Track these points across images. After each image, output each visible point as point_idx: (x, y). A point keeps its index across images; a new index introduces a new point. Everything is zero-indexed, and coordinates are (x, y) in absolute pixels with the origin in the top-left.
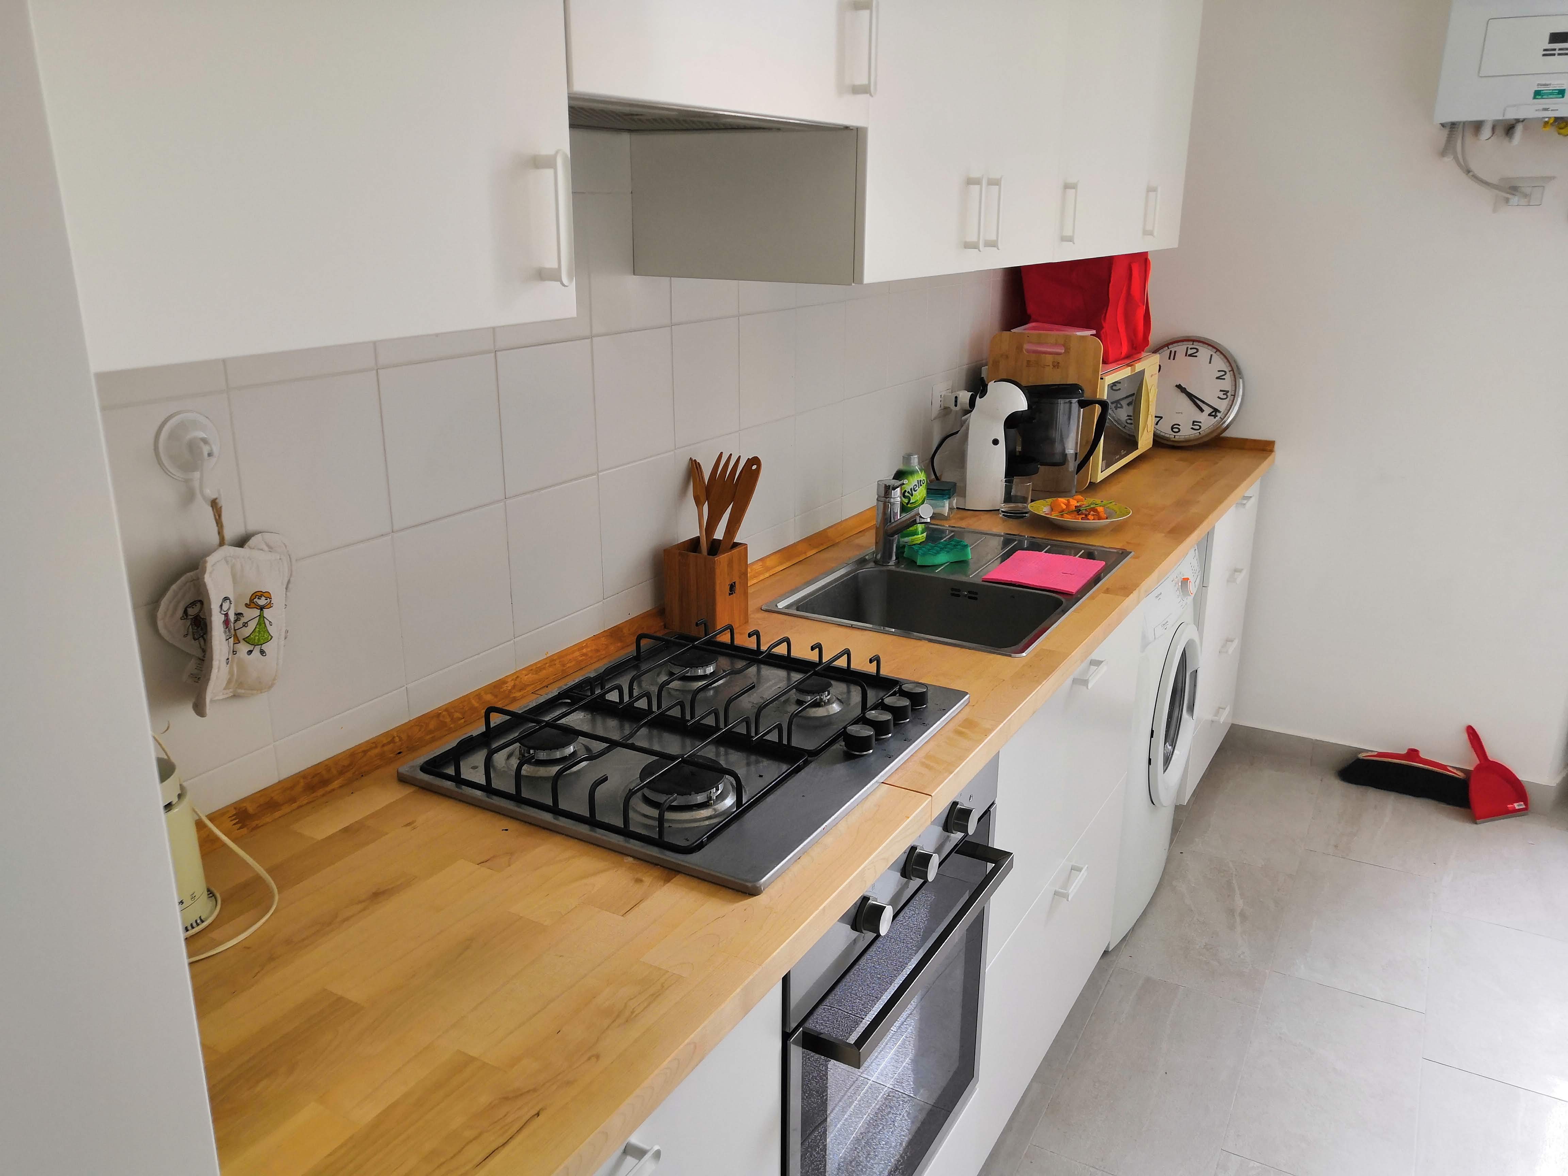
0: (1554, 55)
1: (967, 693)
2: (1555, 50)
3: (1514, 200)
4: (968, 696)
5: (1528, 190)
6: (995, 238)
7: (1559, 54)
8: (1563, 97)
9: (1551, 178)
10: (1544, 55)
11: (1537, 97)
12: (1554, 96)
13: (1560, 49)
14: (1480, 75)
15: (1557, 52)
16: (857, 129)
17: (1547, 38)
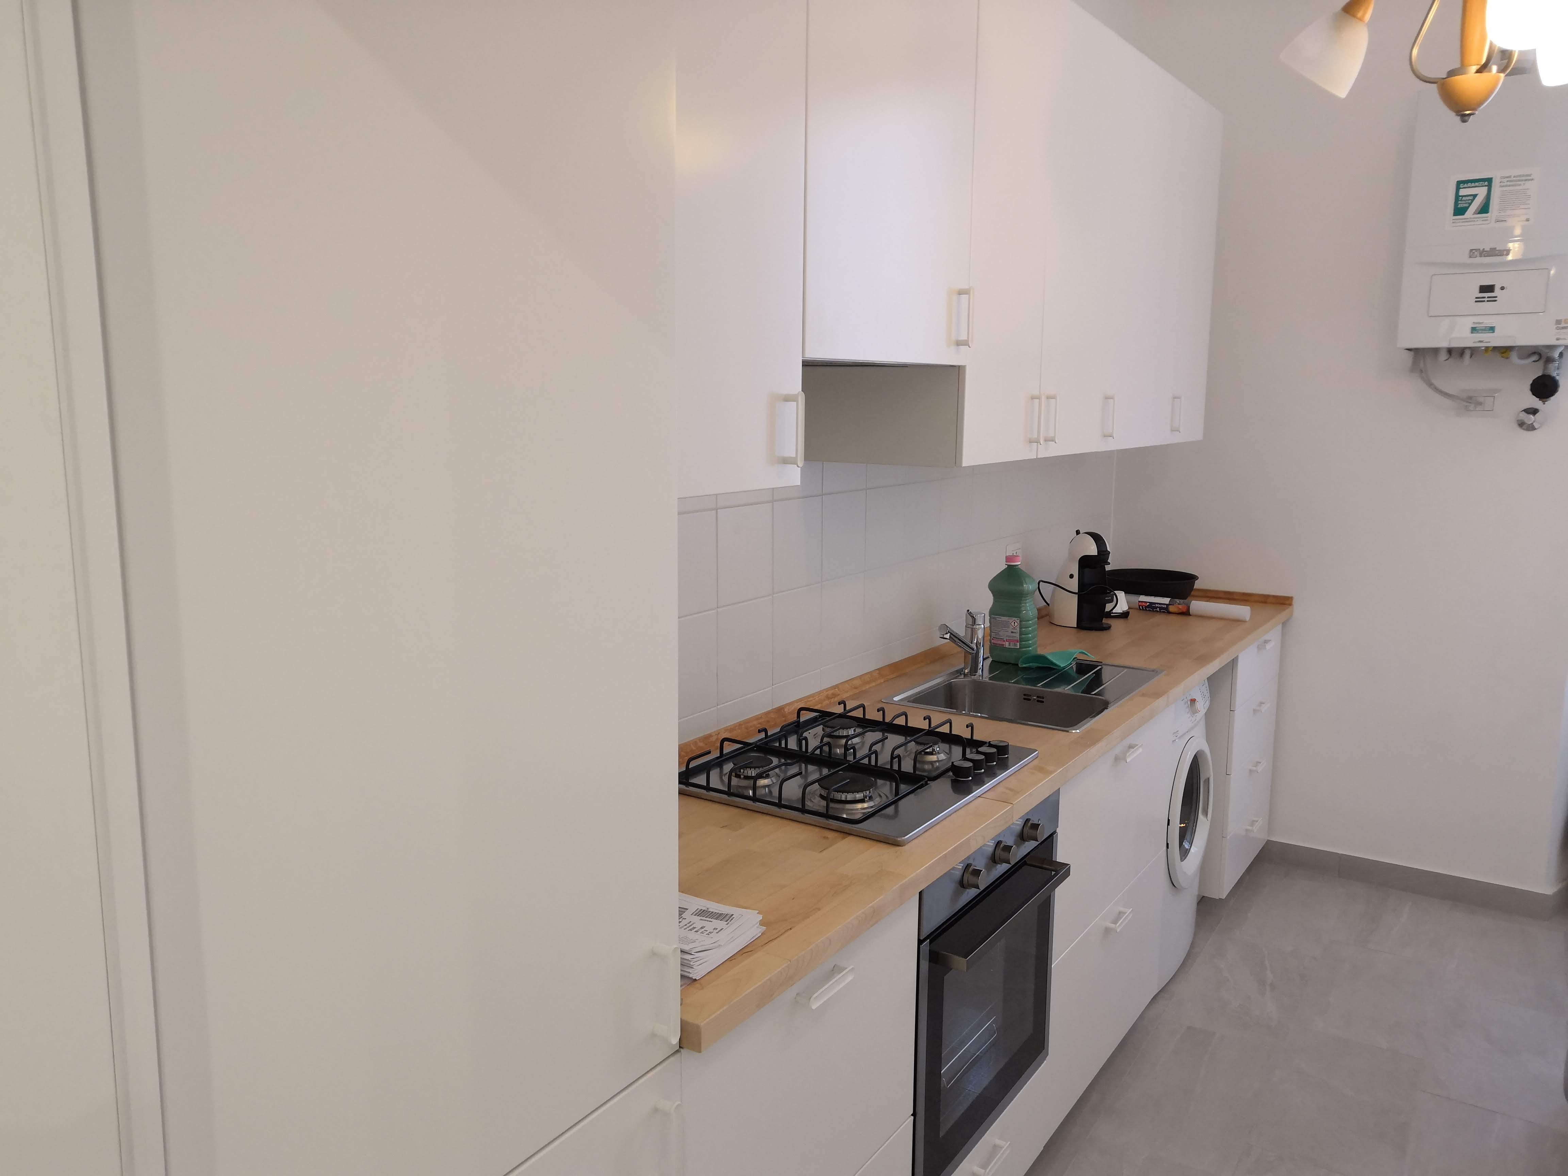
0: (1484, 301)
1: (1037, 750)
2: (1484, 298)
3: (1472, 407)
4: (1037, 752)
5: (1481, 399)
6: (1053, 435)
7: (1488, 301)
8: (1494, 332)
9: (1498, 391)
10: (1476, 301)
11: (1474, 332)
12: (1487, 331)
13: (1488, 297)
14: (1430, 315)
15: (1486, 299)
16: (959, 366)
17: (1478, 289)
